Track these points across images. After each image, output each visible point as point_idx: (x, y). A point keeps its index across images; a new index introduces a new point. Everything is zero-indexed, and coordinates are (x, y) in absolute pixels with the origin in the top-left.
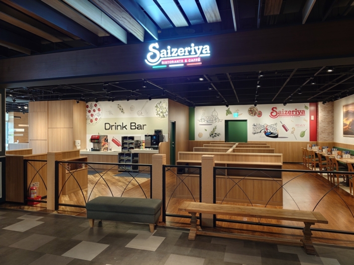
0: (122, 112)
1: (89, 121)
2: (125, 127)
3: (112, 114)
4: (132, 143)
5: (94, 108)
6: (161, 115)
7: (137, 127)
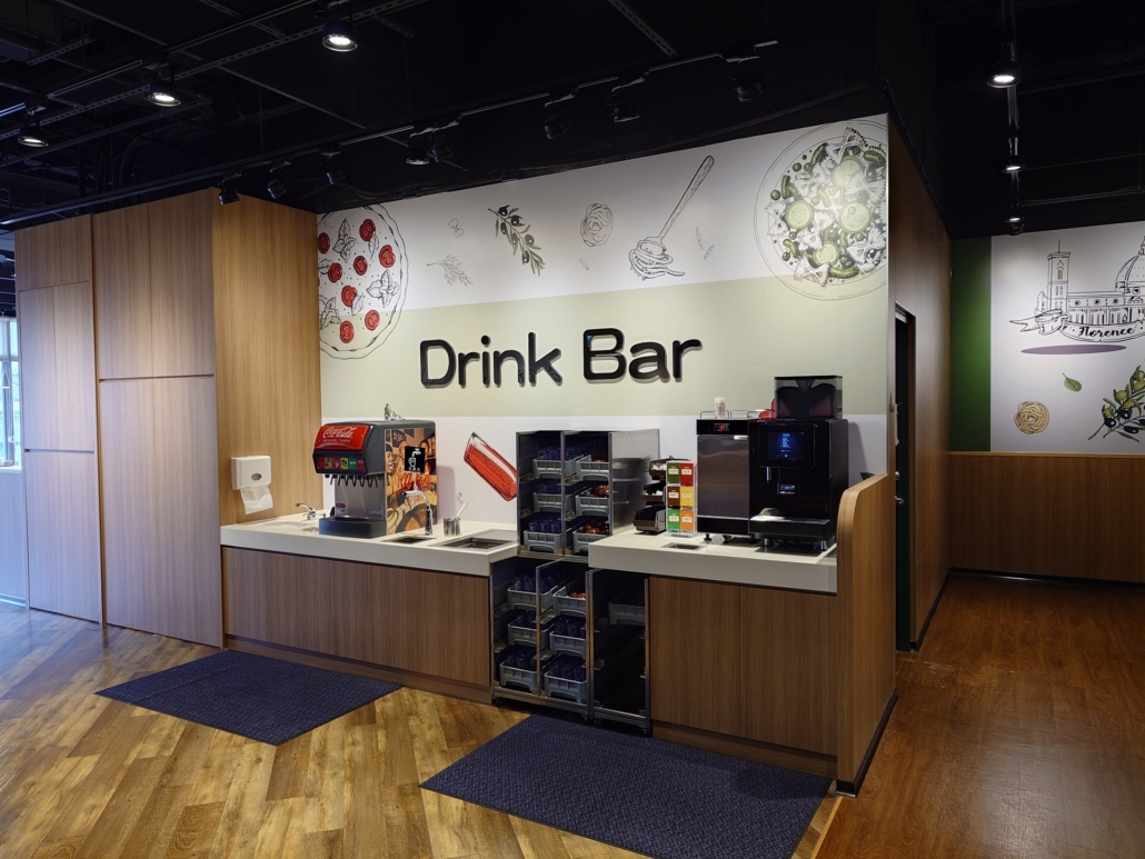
0: (526, 257)
1: (331, 334)
2: (546, 363)
3: (463, 277)
4: (594, 486)
5: (360, 248)
6: (827, 255)
7: (629, 358)
